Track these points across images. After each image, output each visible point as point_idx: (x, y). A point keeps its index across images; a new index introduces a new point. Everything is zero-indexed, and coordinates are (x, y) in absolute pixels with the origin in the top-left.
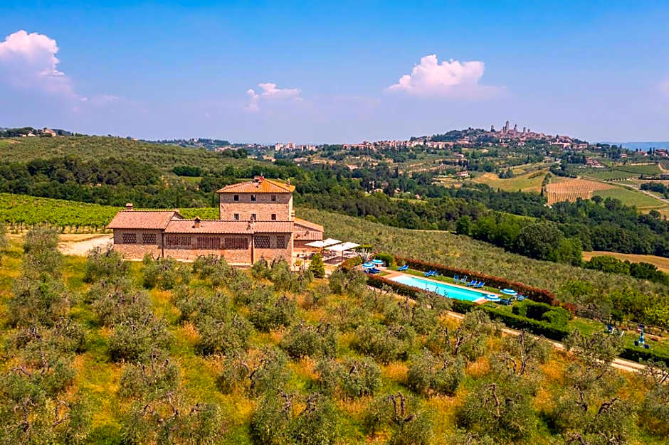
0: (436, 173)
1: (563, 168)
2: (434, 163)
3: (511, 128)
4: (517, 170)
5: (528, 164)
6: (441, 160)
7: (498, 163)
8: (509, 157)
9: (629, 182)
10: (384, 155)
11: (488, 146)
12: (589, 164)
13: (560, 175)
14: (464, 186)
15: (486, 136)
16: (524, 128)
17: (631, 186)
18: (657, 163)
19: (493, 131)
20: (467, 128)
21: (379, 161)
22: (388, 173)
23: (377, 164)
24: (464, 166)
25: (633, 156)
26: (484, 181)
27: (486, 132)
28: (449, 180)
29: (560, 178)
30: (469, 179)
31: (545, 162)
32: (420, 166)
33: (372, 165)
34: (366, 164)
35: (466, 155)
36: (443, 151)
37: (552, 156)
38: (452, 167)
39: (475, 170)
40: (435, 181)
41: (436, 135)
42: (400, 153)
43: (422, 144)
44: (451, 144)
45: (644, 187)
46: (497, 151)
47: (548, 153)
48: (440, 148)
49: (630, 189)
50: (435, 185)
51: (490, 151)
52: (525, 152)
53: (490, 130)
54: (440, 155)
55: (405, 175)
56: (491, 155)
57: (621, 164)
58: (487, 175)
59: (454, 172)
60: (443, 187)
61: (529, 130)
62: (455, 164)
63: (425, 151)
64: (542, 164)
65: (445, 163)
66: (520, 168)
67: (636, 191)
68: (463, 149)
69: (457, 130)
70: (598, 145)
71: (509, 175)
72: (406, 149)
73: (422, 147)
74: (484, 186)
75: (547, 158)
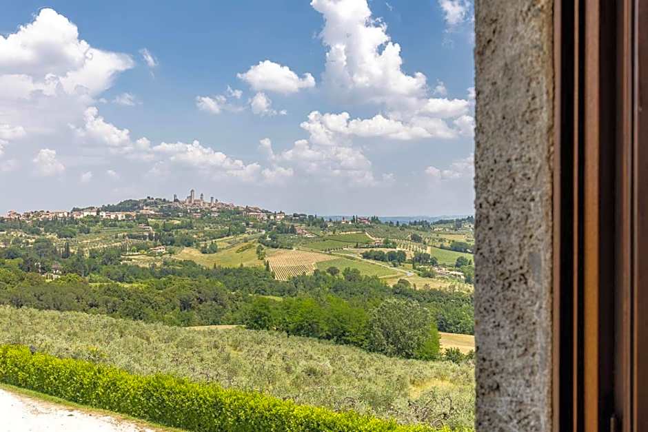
0: (123, 250)
1: (274, 238)
2: (116, 237)
3: (197, 197)
4: (221, 243)
5: (230, 237)
6: (126, 234)
7: (195, 236)
8: (206, 229)
9: (347, 252)
10: (42, 229)
11: (178, 216)
12: (299, 234)
13: (273, 247)
14: (165, 263)
15: (170, 207)
16: (212, 198)
17: (352, 256)
18: (364, 231)
19: (176, 200)
20: (146, 198)
21: (37, 237)
22: (55, 252)
23: (34, 240)
24: (156, 240)
25: (338, 225)
26: (187, 258)
27: (168, 202)
28: (141, 257)
29: (274, 250)
30: (168, 256)
31: (248, 233)
32: (97, 242)
33: (28, 243)
34: (17, 241)
35: (156, 227)
36: (124, 223)
37: (253, 227)
38: (141, 242)
39: (171, 244)
40: (124, 259)
41: (106, 205)
42: (67, 226)
43: (95, 214)
44: (134, 214)
45: (366, 256)
46: (191, 222)
47: (248, 224)
48: (119, 219)
49: (352, 258)
50: (126, 264)
51: (183, 222)
52: (223, 223)
53: (173, 200)
54: (121, 227)
55: (81, 253)
56: (186, 228)
57: (331, 233)
58: (186, 250)
59: (147, 249)
60: (138, 266)
61: (217, 200)
62: (145, 238)
63: (100, 223)
64: (246, 235)
65: (131, 237)
66: (222, 241)
67: (360, 261)
68: (149, 220)
69: (133, 199)
70: (295, 215)
71: (214, 250)
72: (73, 221)
73: (95, 218)
74: (189, 263)
75: (249, 230)
